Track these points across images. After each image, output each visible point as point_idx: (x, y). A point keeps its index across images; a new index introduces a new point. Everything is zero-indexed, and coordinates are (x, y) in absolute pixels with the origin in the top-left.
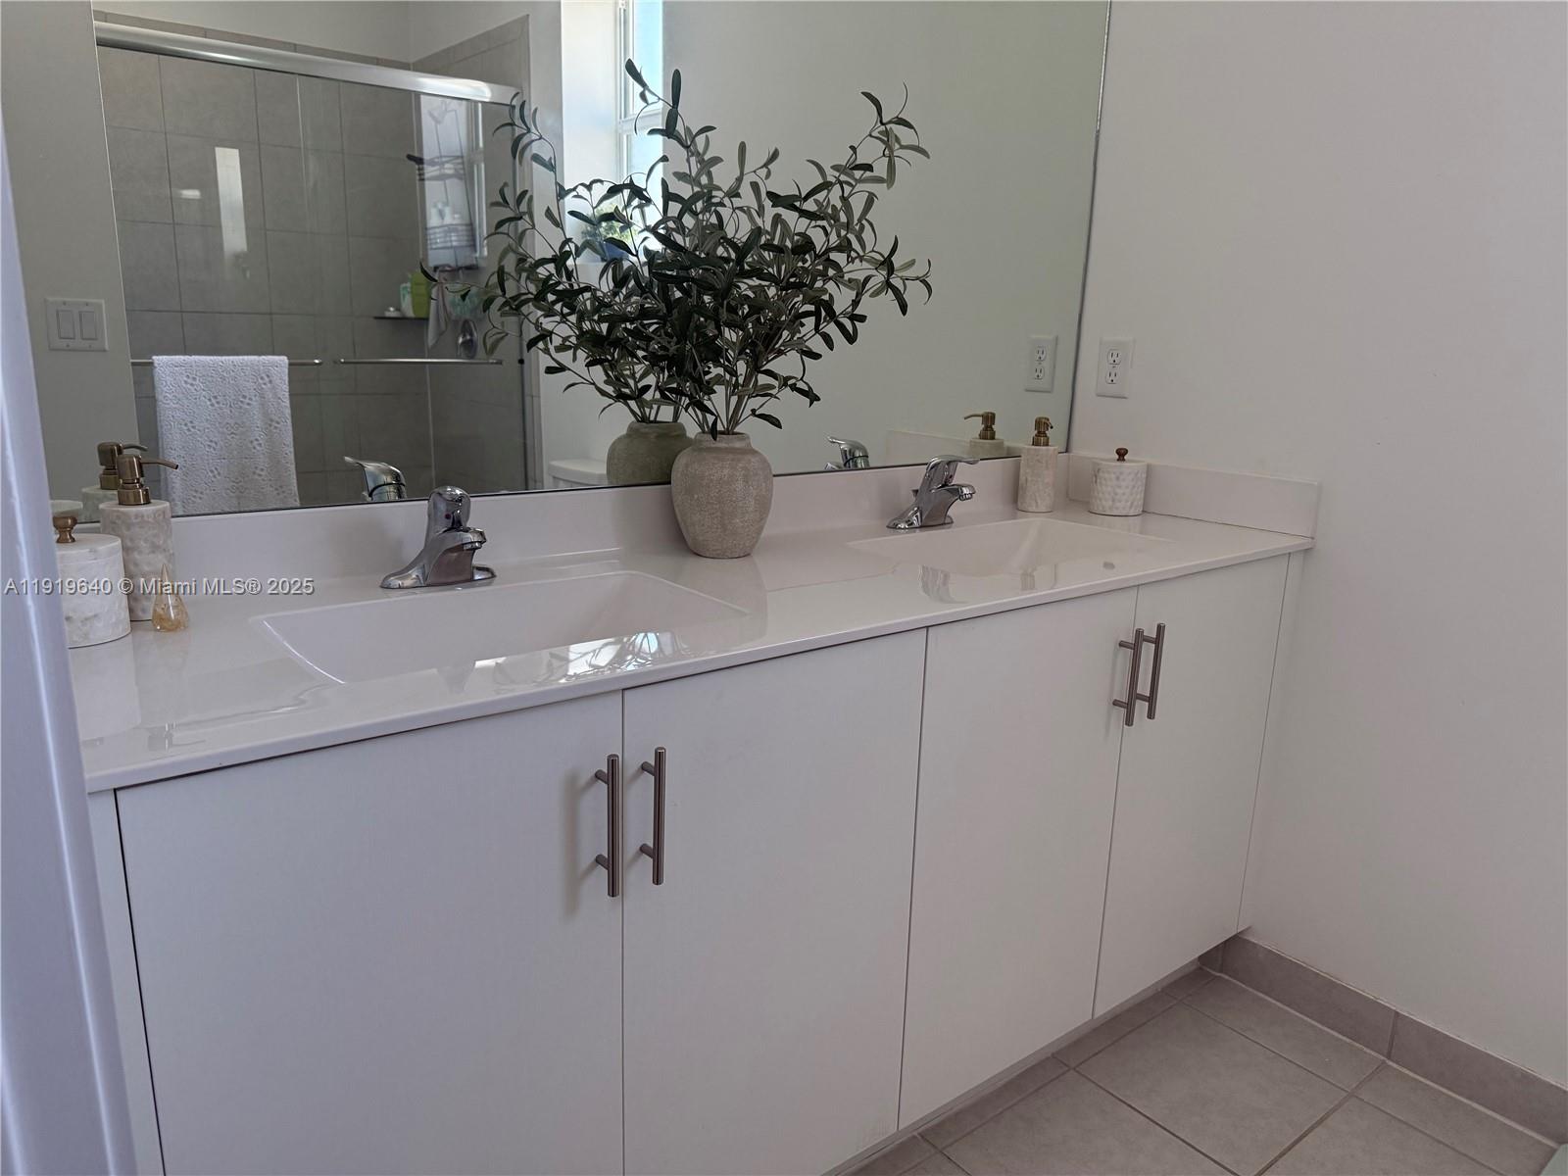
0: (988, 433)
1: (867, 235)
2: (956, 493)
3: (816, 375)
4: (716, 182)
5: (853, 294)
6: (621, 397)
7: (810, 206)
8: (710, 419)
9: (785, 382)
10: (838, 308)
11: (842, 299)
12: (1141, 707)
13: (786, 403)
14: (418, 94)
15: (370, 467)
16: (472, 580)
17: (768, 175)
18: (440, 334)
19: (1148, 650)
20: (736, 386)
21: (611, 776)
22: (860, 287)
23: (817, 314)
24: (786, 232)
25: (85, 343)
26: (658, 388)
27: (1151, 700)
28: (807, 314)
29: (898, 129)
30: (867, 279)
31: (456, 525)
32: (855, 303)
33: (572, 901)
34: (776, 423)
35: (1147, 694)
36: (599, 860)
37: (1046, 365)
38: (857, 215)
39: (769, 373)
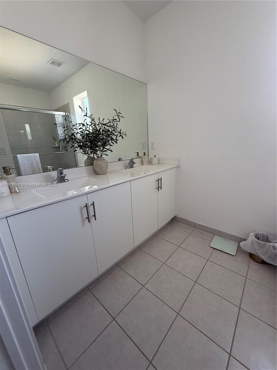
0: (138, 155)
1: (117, 129)
2: (134, 163)
3: (112, 148)
4: (96, 123)
5: (116, 137)
6: (85, 154)
7: (108, 125)
8: (98, 155)
9: (108, 149)
10: (114, 139)
11: (114, 138)
12: (160, 188)
13: (108, 152)
14: (55, 114)
15: (49, 167)
16: (65, 181)
17: (103, 122)
18: (62, 149)
19: (160, 181)
20: (101, 150)
21: (86, 206)
22: (117, 136)
23: (111, 140)
24: (106, 129)
25: (4, 154)
26: (90, 152)
27: (161, 187)
28: (110, 140)
29: (119, 114)
30: (118, 135)
31: (62, 174)
32: (116, 138)
33: (83, 224)
34: (107, 155)
35: (160, 186)
36: (87, 218)
37: (144, 145)
38: (115, 126)
39: (106, 148)
